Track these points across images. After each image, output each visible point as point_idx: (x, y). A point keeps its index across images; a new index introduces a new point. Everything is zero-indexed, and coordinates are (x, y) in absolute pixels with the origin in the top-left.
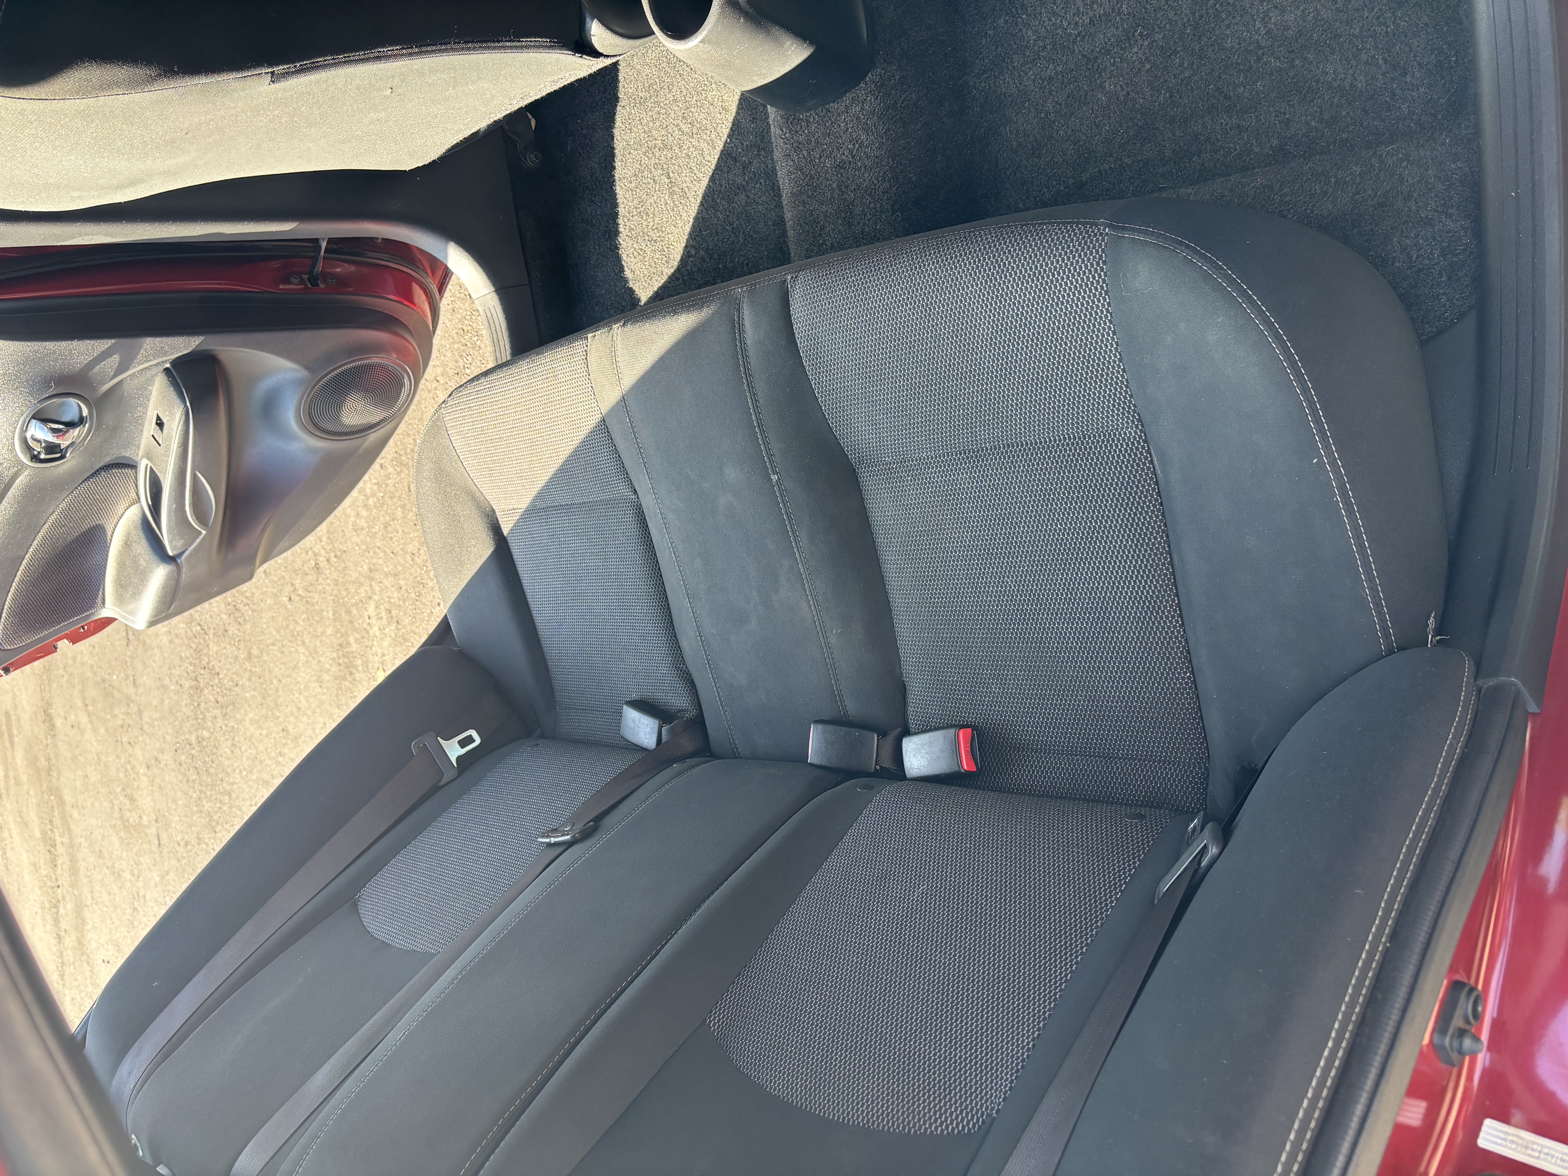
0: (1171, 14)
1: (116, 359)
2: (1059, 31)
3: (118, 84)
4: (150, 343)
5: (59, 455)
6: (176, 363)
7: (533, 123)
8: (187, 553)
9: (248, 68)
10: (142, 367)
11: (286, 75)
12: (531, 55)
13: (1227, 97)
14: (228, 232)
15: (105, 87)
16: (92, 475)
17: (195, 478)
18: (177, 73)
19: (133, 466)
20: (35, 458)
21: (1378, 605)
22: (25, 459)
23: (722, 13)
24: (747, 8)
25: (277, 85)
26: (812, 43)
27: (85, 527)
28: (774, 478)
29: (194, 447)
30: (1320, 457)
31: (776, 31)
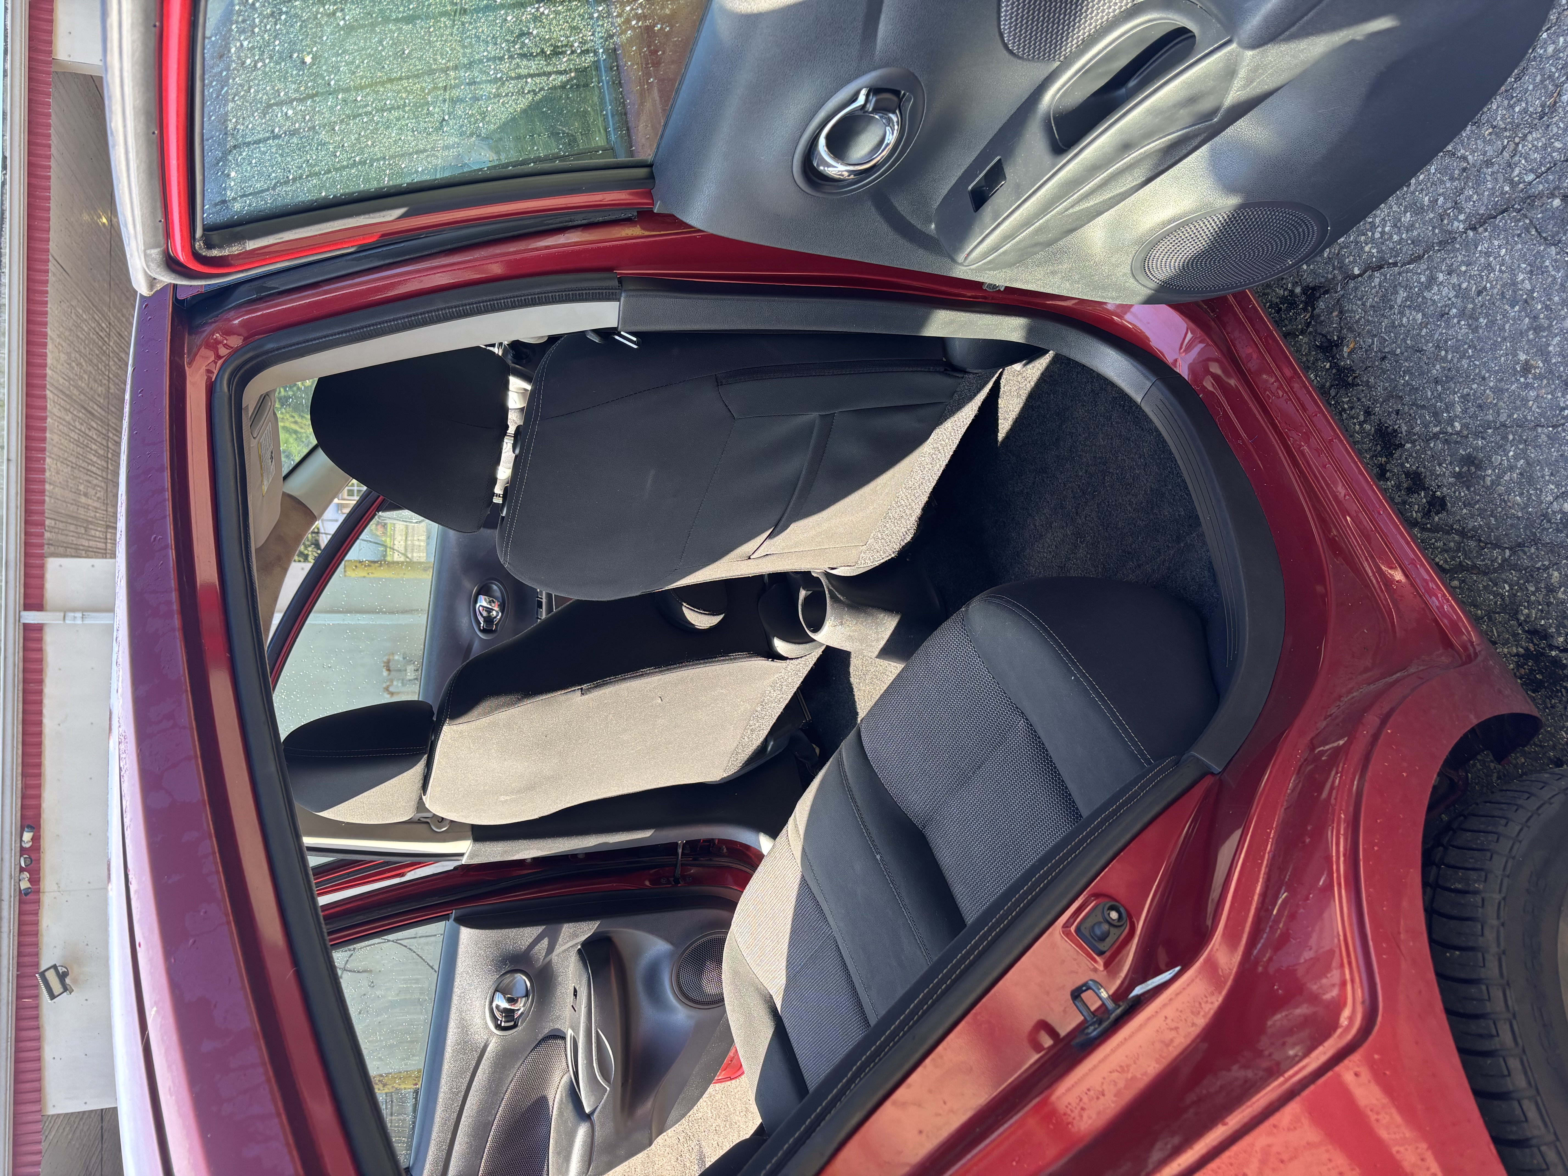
0: (1090, 525)
1: (545, 942)
2: (1044, 560)
3: (503, 706)
4: (567, 929)
5: (512, 1023)
6: (585, 944)
7: (817, 751)
8: (598, 1110)
9: (567, 688)
10: (563, 948)
11: (589, 690)
12: (739, 664)
13: (1129, 553)
14: (611, 841)
15: (498, 708)
16: (537, 1045)
17: (597, 1033)
18: (531, 695)
19: (564, 1038)
20: (498, 1027)
21: (1143, 755)
22: (491, 1026)
23: (833, 607)
24: (847, 602)
25: (586, 697)
26: (897, 612)
27: (534, 1097)
28: (878, 857)
29: (595, 1008)
30: (1075, 675)
31: (874, 611)
